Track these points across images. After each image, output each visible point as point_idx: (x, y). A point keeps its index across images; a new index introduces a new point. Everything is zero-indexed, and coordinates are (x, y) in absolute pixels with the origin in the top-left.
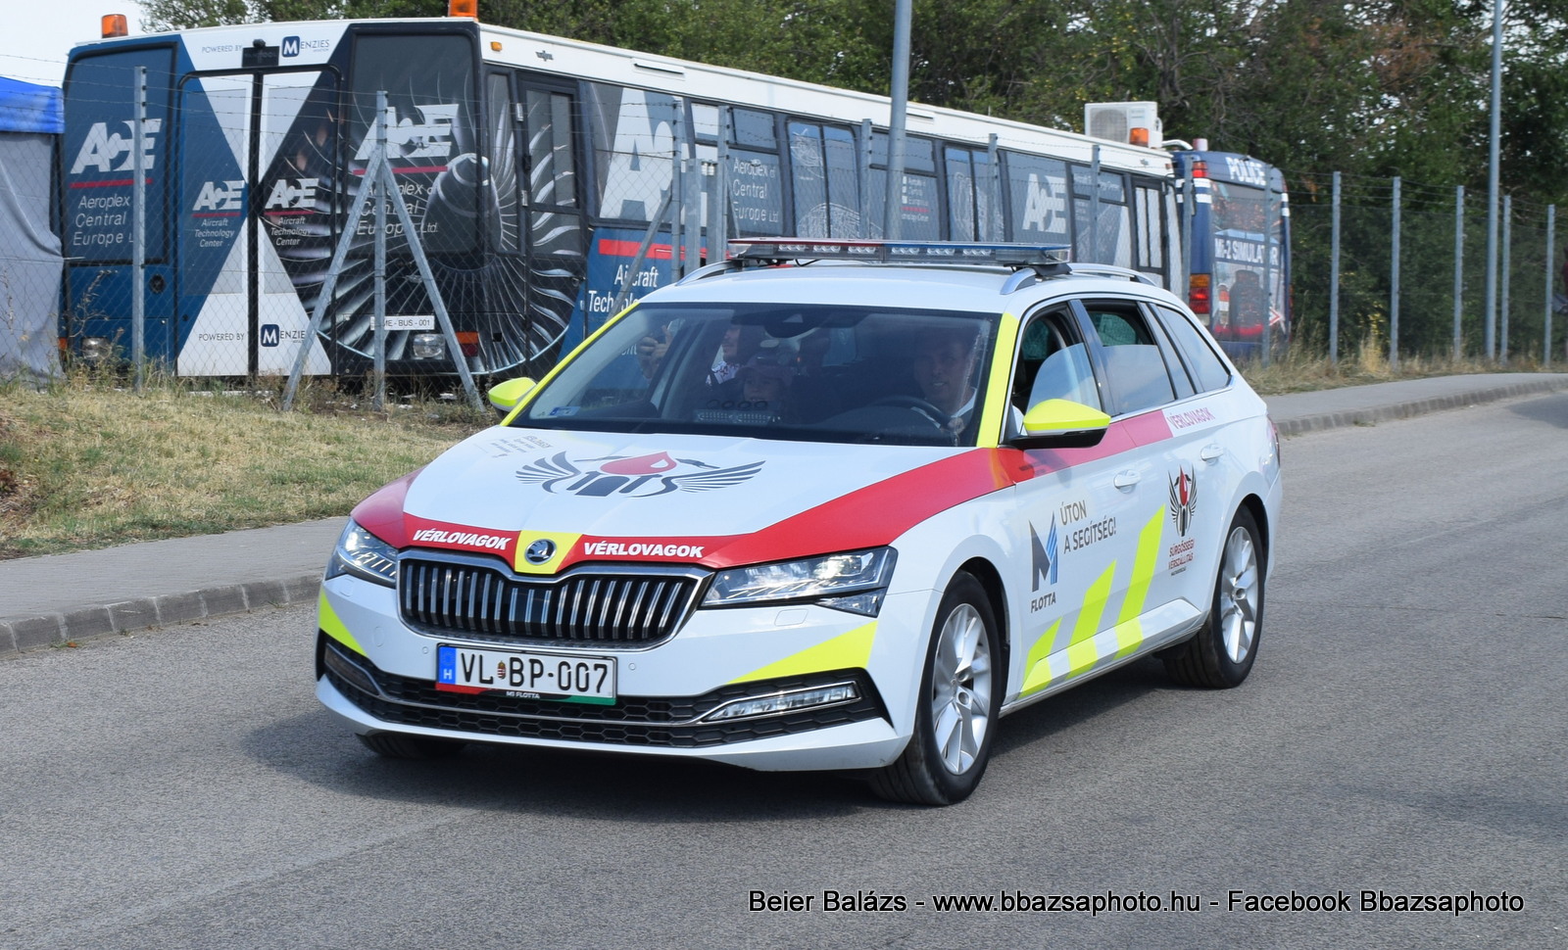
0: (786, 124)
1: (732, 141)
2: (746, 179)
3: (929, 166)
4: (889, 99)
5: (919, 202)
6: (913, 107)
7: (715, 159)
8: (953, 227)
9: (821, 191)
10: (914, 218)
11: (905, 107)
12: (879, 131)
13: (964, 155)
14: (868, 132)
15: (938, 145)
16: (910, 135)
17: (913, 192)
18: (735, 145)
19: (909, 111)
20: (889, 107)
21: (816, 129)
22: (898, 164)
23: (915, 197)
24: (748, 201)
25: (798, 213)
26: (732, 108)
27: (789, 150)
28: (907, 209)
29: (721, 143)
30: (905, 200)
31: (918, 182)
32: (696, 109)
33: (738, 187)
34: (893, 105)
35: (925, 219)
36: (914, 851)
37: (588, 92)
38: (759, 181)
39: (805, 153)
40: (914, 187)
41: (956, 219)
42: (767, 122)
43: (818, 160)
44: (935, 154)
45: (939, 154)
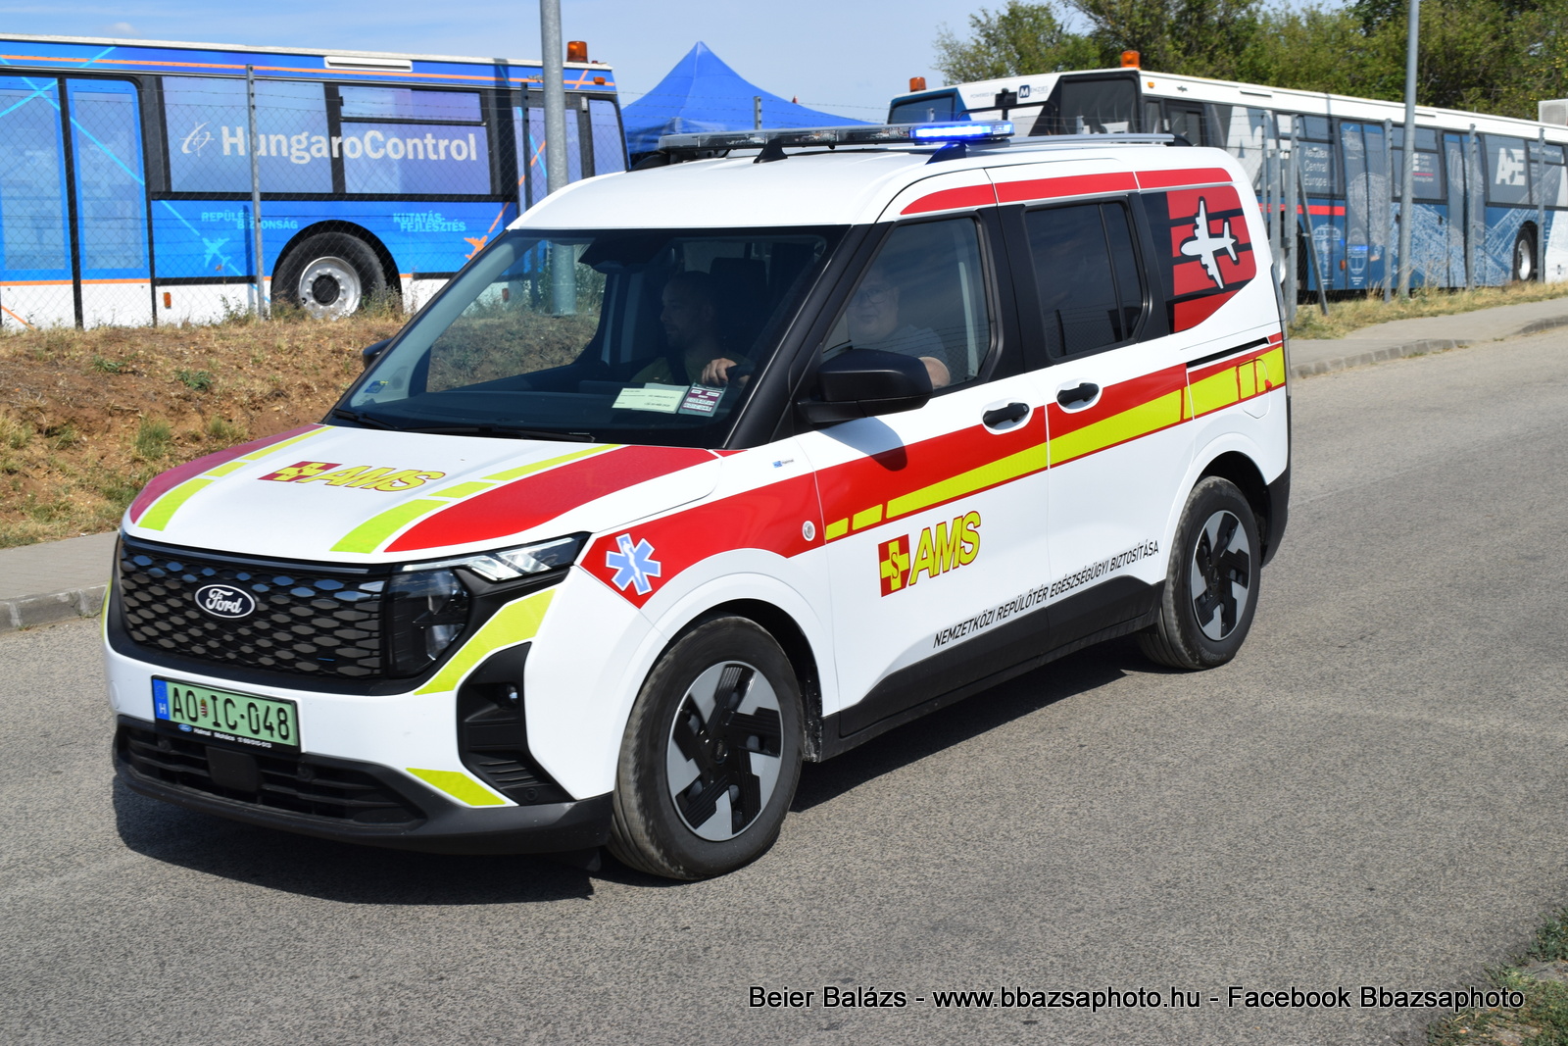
0: (1339, 124)
1: (1302, 136)
2: (1313, 160)
3: (1433, 146)
4: (1403, 105)
5: (1426, 170)
6: (1420, 109)
7: (1289, 148)
8: (1449, 184)
9: (1362, 166)
10: (1423, 180)
11: (1414, 109)
12: (1396, 125)
13: (1456, 138)
14: (1389, 127)
15: (1439, 133)
16: (1418, 127)
17: (1423, 163)
18: (1305, 139)
19: (1416, 111)
20: (1404, 110)
21: (1358, 126)
22: (1410, 146)
23: (1424, 166)
24: (1314, 174)
25: (1348, 175)
26: (1301, 115)
27: (1341, 141)
28: (1416, 174)
29: (1293, 138)
30: (1416, 169)
31: (1426, 157)
32: (1280, 118)
33: (1308, 165)
34: (1406, 108)
35: (1431, 180)
36: (1386, 580)
37: (1211, 110)
38: (1321, 161)
39: (1351, 141)
40: (1423, 160)
41: (1451, 179)
42: (1325, 123)
43: (1359, 147)
44: (1436, 138)
45: (1439, 138)
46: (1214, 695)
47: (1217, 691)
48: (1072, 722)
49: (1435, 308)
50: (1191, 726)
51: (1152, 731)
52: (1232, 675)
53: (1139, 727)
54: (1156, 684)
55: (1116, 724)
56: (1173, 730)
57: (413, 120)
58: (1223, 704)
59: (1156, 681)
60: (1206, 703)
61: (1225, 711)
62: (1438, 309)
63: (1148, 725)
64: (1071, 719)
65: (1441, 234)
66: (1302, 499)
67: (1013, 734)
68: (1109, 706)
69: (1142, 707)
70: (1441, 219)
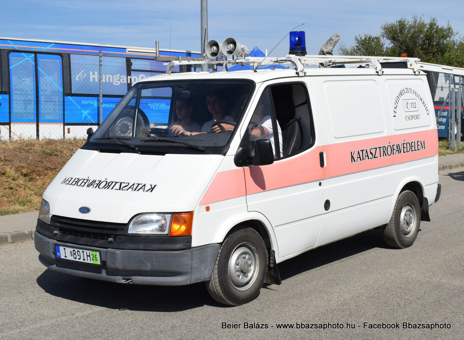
7: (458, 88)
32: (455, 77)
37: (431, 74)
46: (426, 276)
47: (427, 274)
48: (376, 284)
50: (417, 286)
51: (403, 288)
52: (432, 269)
53: (399, 286)
54: (406, 272)
55: (391, 285)
56: (411, 288)
57: (156, 71)
58: (429, 279)
59: (406, 271)
60: (423, 278)
61: (429, 282)
63: (402, 286)
64: (375, 283)
66: (460, 209)
67: (355, 288)
68: (389, 279)
69: (401, 279)
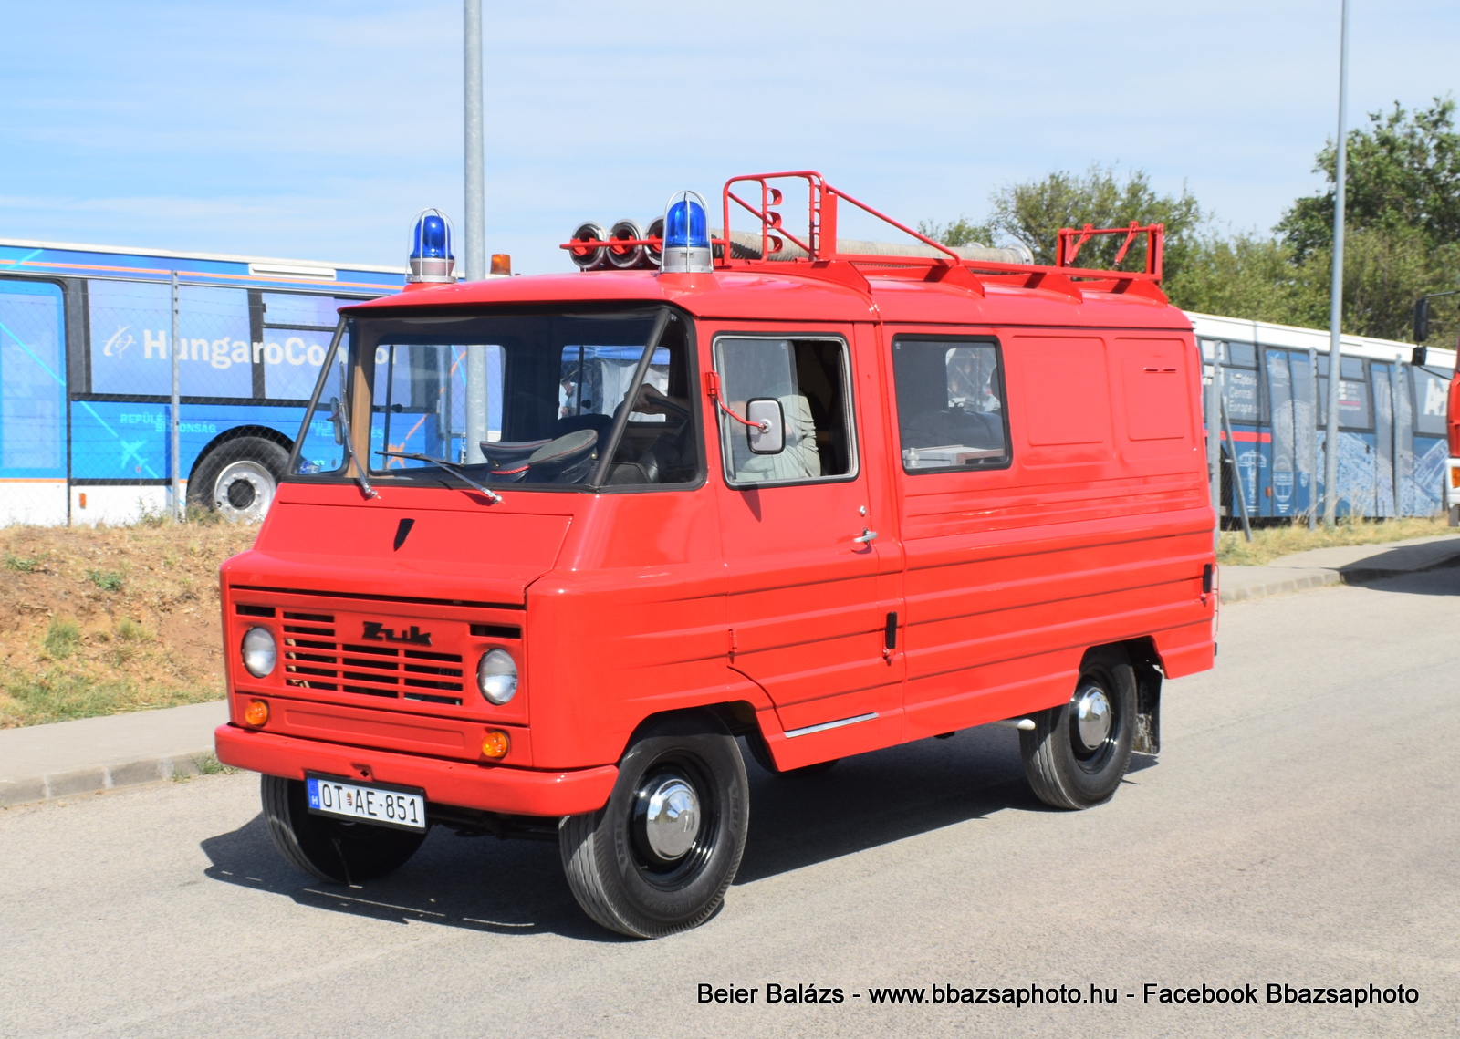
0: (1264, 352)
1: (1228, 362)
2: (1238, 387)
3: (1360, 375)
4: (1328, 333)
5: (1354, 399)
6: (1345, 338)
7: (1212, 375)
8: (1377, 414)
9: (1288, 391)
10: (1350, 408)
11: (1339, 337)
12: (1320, 353)
13: (1383, 367)
14: (1313, 355)
15: (1366, 362)
16: (1343, 355)
17: (1350, 392)
18: (1231, 366)
19: (1342, 340)
20: (1329, 339)
21: (1284, 354)
22: (1335, 374)
23: (1352, 395)
24: (1239, 401)
25: (1274, 406)
26: (1226, 342)
27: (1266, 368)
28: (1342, 402)
29: (1216, 364)
30: (1343, 397)
31: (1353, 385)
32: (1204, 343)
33: (1233, 392)
34: (1331, 336)
35: (1358, 409)
38: (1247, 387)
39: (1276, 368)
40: (1350, 389)
41: (1379, 409)
42: (1252, 350)
43: (1285, 374)
44: (1363, 368)
45: (1366, 368)
46: (1110, 914)
47: (1113, 911)
48: (965, 937)
49: (1360, 538)
50: (1084, 944)
51: (1044, 948)
52: (1129, 896)
53: (1032, 944)
54: (1053, 903)
55: (1009, 941)
56: (1065, 948)
58: (1117, 924)
59: (1052, 900)
60: (1101, 922)
61: (1119, 931)
62: (1364, 538)
63: (1041, 943)
64: (964, 934)
65: (1369, 463)
66: (1212, 724)
67: (904, 948)
68: (1003, 923)
69: (1037, 924)
70: (1368, 448)
